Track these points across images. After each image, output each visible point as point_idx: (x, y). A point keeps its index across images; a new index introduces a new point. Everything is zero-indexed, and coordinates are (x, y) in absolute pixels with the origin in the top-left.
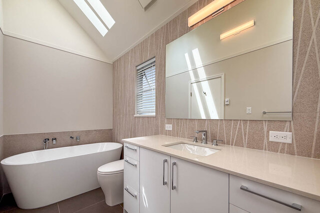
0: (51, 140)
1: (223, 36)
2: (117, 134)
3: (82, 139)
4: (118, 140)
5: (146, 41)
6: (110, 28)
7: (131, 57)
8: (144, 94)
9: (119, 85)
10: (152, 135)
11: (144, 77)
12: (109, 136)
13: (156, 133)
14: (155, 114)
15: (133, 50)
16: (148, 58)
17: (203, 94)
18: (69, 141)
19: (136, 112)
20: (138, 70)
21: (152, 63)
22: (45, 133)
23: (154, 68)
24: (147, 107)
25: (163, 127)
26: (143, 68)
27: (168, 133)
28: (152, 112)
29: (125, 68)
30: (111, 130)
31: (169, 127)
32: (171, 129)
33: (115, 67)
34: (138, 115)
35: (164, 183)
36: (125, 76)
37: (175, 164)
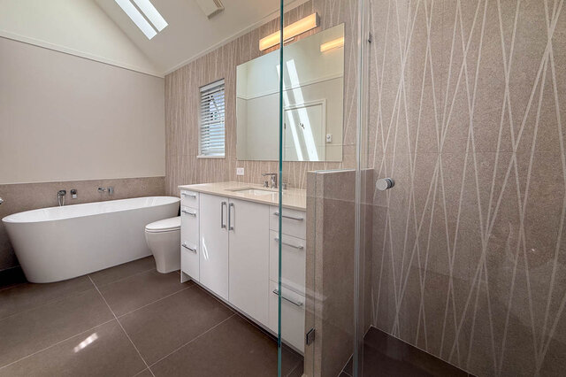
0: (68, 193)
1: (324, 47)
2: (172, 184)
3: (117, 192)
4: (174, 193)
5: (213, 54)
6: (160, 30)
7: (193, 73)
8: (211, 126)
9: (175, 111)
10: (219, 181)
11: (211, 103)
12: (160, 187)
13: (226, 180)
14: (224, 154)
15: (196, 63)
16: (216, 79)
17: (299, 126)
18: (97, 194)
19: (200, 152)
20: (203, 92)
21: (220, 86)
22: (59, 183)
23: (223, 92)
24: (214, 145)
25: (234, 171)
26: (209, 90)
27: (240, 179)
28: (222, 152)
29: (183, 88)
30: (163, 178)
31: (240, 171)
32: (243, 174)
33: (168, 83)
34: (203, 156)
35: (223, 226)
36: (183, 100)
37: (232, 205)
